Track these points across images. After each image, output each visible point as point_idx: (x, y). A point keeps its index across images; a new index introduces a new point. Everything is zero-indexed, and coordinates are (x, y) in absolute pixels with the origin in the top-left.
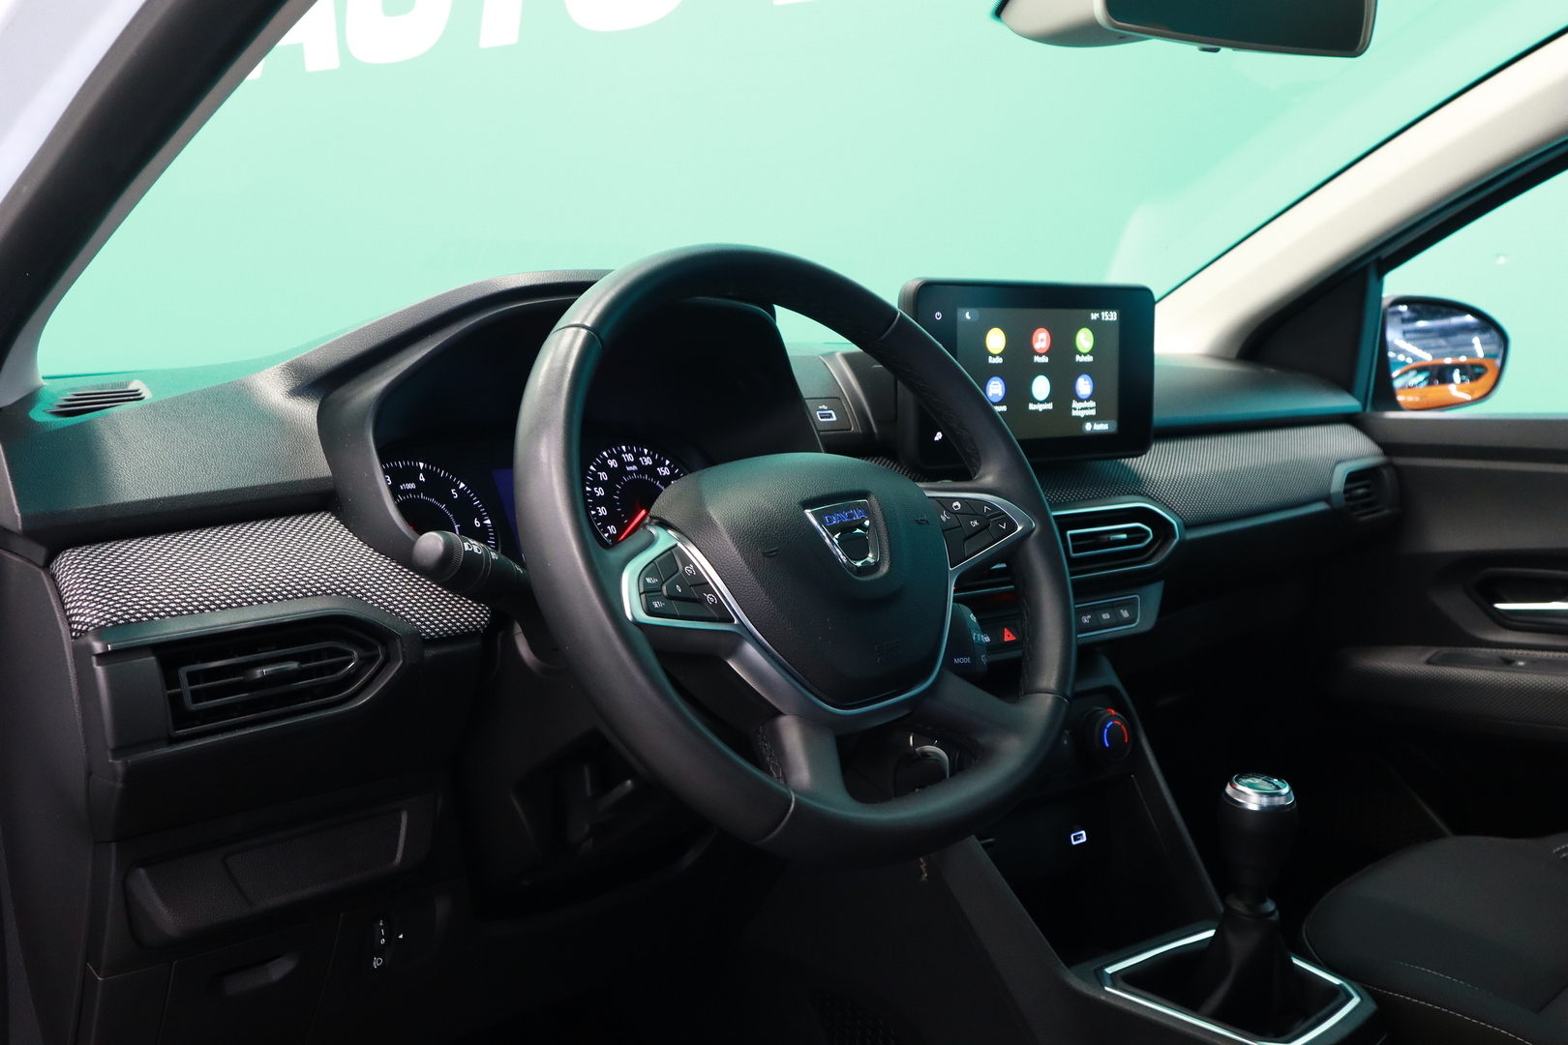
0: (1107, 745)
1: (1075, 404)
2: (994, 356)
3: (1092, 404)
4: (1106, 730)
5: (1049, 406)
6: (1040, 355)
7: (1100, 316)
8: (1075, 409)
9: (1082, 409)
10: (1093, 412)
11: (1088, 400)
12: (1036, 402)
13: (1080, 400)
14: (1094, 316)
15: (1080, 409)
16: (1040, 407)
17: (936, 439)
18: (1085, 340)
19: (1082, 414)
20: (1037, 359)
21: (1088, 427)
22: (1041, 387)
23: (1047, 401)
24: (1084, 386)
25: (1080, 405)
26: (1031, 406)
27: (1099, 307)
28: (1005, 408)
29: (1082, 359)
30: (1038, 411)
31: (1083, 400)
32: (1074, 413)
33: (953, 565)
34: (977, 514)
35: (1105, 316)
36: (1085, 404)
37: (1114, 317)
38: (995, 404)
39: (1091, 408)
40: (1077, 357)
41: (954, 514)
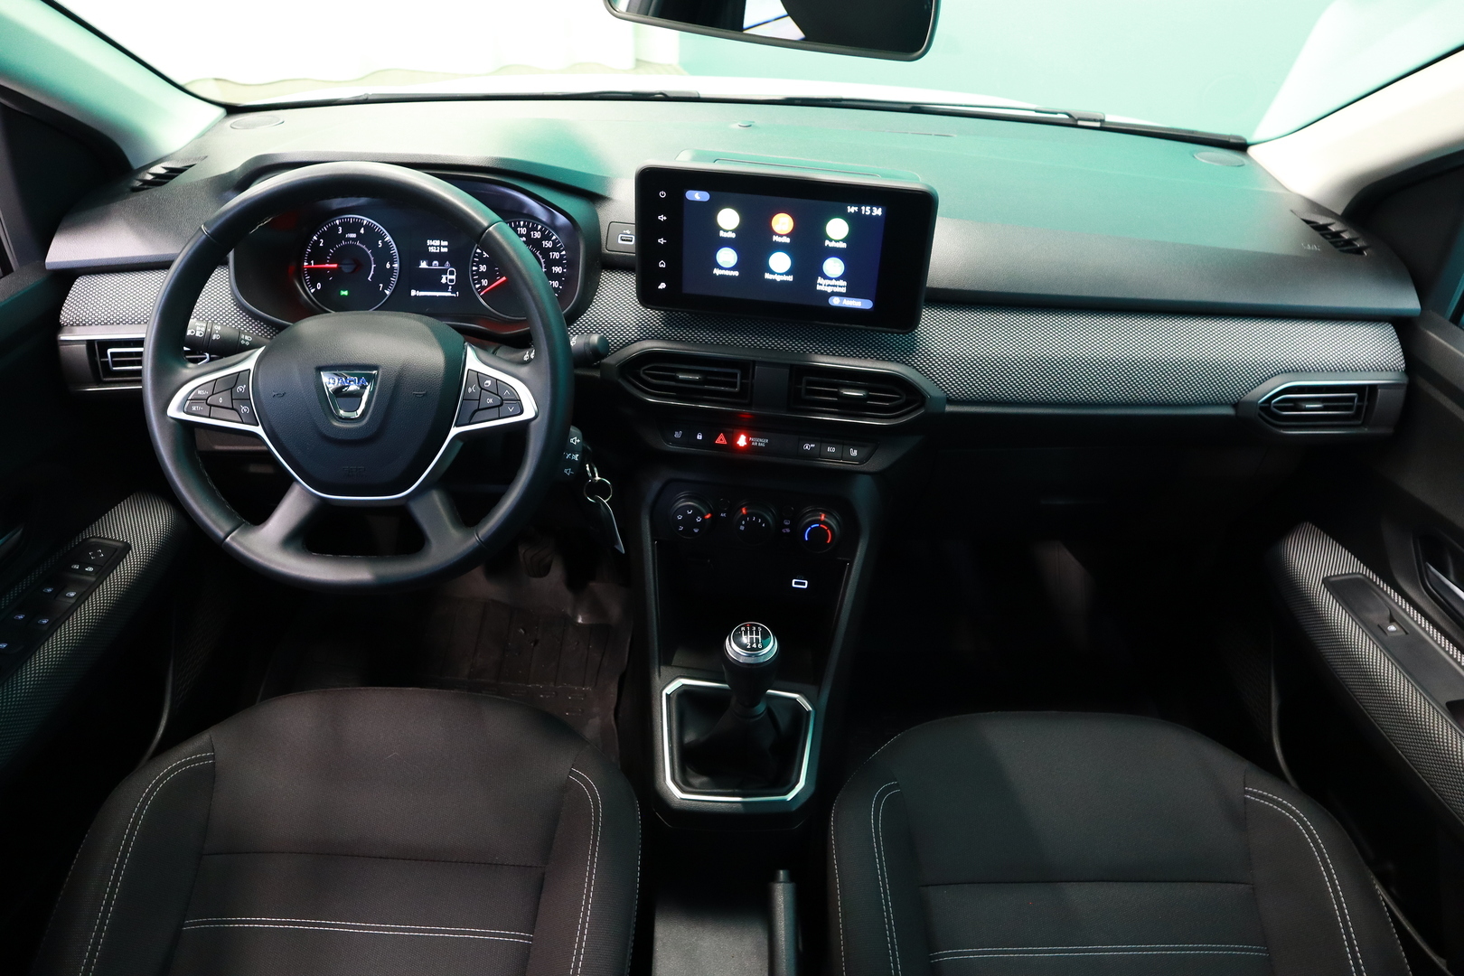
0: (808, 538)
1: (820, 280)
3: (843, 283)
4: (808, 530)
5: (789, 278)
6: (781, 236)
7: (860, 210)
9: (828, 285)
10: (844, 290)
11: (837, 279)
12: (772, 273)
14: (852, 209)
15: (830, 286)
16: (779, 278)
17: (660, 287)
18: (837, 230)
19: (829, 290)
20: (776, 238)
21: (835, 301)
22: (780, 261)
23: (787, 273)
24: (834, 267)
25: (828, 282)
26: (768, 276)
27: (859, 203)
28: (736, 273)
29: (832, 244)
30: (775, 280)
31: (831, 279)
32: (819, 288)
33: (457, 425)
34: (498, 395)
35: (866, 210)
36: (834, 282)
37: (878, 212)
38: (726, 269)
39: (842, 286)
40: (827, 243)
41: (482, 389)
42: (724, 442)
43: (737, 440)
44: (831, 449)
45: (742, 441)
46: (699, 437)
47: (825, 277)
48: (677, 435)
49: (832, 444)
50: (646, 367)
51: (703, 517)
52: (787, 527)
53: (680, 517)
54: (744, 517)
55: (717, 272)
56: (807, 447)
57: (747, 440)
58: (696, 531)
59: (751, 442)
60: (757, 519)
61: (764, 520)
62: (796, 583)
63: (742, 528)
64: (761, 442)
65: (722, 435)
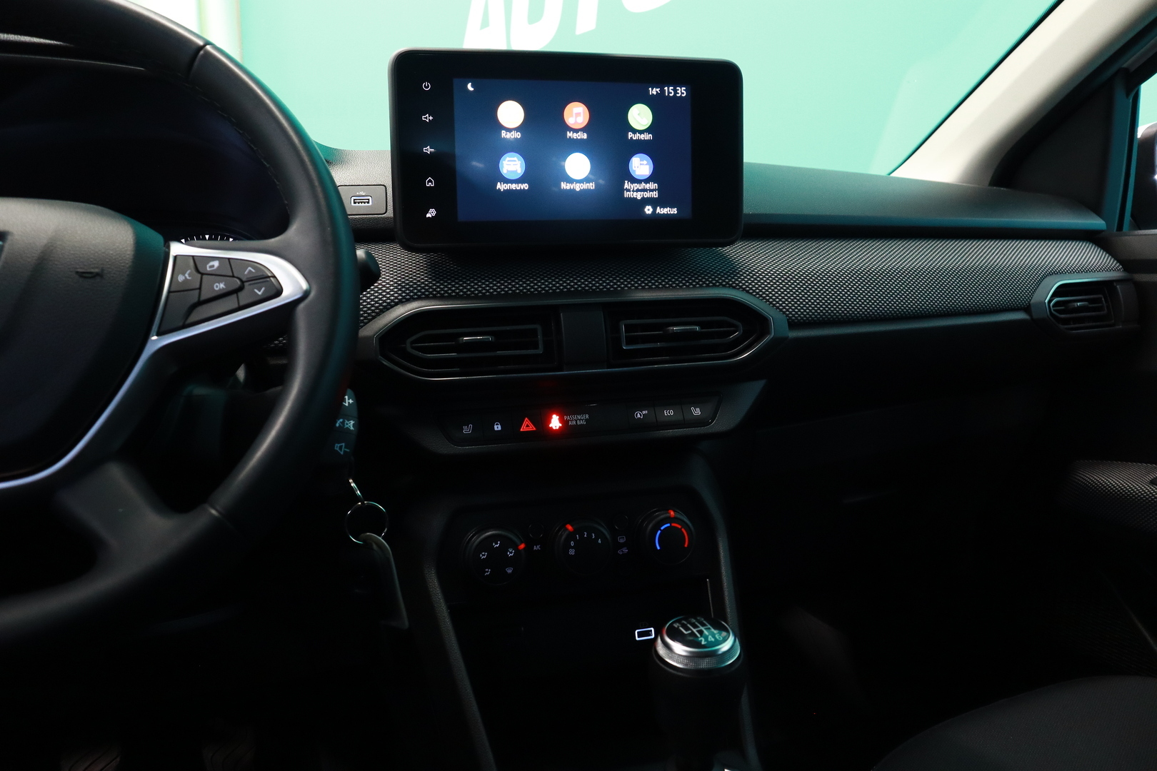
0: (658, 548)
1: (628, 185)
2: (509, 130)
3: (653, 185)
4: (659, 532)
5: (591, 186)
6: (576, 131)
7: (663, 91)
8: (628, 190)
9: (638, 190)
10: (655, 195)
11: (647, 181)
12: (569, 180)
15: (636, 191)
16: (578, 187)
17: (428, 215)
18: (640, 116)
19: (639, 196)
20: (570, 135)
21: (648, 210)
22: (577, 165)
23: (588, 180)
24: (641, 166)
25: (636, 186)
26: (564, 186)
27: (661, 83)
28: (525, 186)
29: (636, 137)
30: (574, 190)
31: (639, 181)
32: (626, 194)
33: (160, 333)
34: (233, 276)
35: (669, 91)
36: (643, 185)
37: (682, 91)
38: (512, 182)
39: (652, 191)
40: (630, 135)
41: (202, 274)
42: (532, 428)
43: (550, 422)
44: (669, 413)
45: (555, 423)
46: (498, 427)
47: (634, 180)
48: (467, 430)
49: (668, 406)
50: (414, 338)
51: (515, 547)
52: (622, 545)
53: (484, 556)
54: (571, 536)
55: (501, 187)
56: (638, 415)
57: (561, 420)
58: (509, 571)
59: (568, 421)
60: (589, 535)
61: (600, 534)
62: (640, 635)
63: (572, 552)
64: (580, 419)
65: (527, 422)
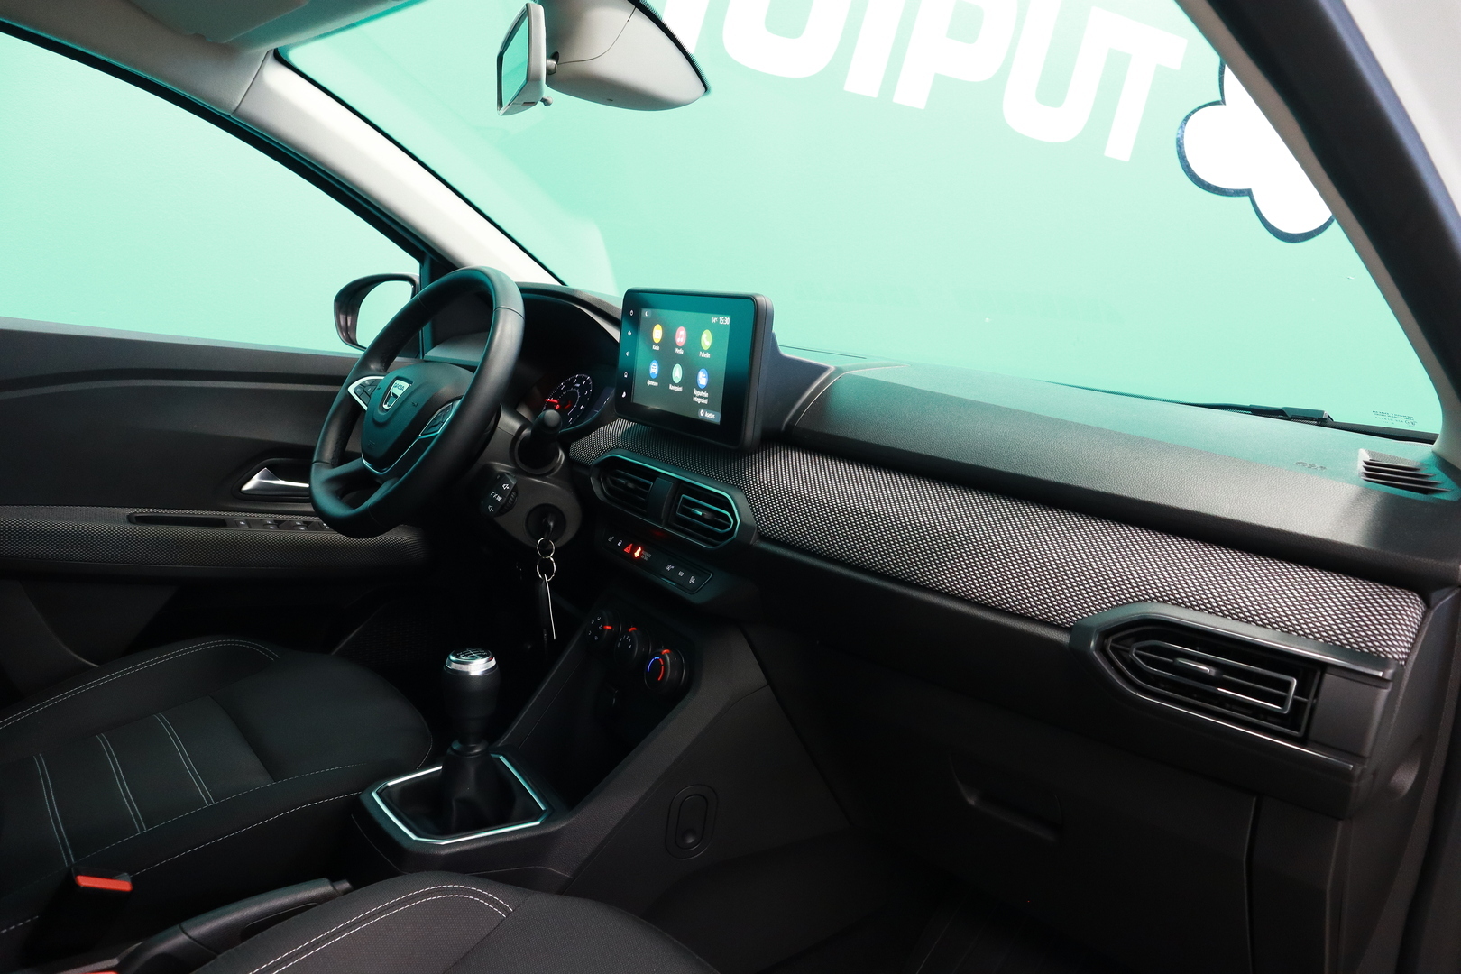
1: (696, 392)
2: (656, 344)
3: (706, 395)
4: (653, 661)
5: (680, 389)
6: (679, 348)
7: (718, 320)
8: (696, 396)
10: (705, 401)
11: (704, 390)
12: (673, 384)
13: (699, 390)
14: (714, 320)
15: (700, 397)
18: (706, 340)
19: (699, 401)
20: (677, 350)
21: (702, 413)
22: (677, 373)
24: (702, 378)
35: (722, 320)
42: (629, 551)
44: (681, 573)
46: (619, 544)
48: (611, 539)
49: (684, 568)
53: (593, 621)
56: (669, 567)
61: (633, 641)
64: (646, 556)
